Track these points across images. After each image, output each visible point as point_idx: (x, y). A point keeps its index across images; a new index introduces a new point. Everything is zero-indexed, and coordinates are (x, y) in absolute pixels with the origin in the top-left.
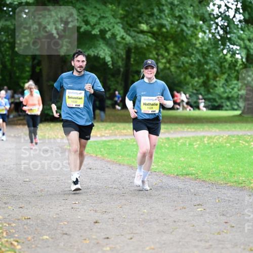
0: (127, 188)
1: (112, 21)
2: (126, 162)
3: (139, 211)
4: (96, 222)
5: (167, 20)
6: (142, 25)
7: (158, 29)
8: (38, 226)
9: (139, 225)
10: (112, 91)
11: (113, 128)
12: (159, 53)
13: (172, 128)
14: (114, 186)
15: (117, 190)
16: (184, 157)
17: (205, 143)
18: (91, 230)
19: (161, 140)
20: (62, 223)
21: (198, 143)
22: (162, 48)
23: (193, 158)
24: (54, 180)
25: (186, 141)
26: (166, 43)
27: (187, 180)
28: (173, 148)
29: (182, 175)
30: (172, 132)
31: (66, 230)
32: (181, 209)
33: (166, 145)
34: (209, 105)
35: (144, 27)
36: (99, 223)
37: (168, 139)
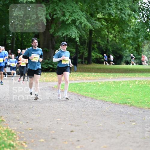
0: (90, 111)
1: (80, 14)
2: (89, 96)
3: (97, 125)
4: (72, 131)
5: (114, 11)
6: (99, 15)
7: (108, 17)
8: (37, 133)
9: (97, 133)
10: (81, 54)
11: (82, 75)
12: (109, 31)
13: (117, 76)
14: (83, 110)
15: (84, 113)
16: (124, 93)
17: (136, 85)
18: (69, 136)
19: (110, 83)
20: (52, 132)
21: (133, 84)
22: (111, 28)
23: (129, 94)
24: (47, 107)
25: (125, 83)
26: (113, 25)
27: (125, 106)
28: (117, 88)
29: (123, 103)
30: (117, 78)
31: (54, 136)
32: (122, 124)
33: (114, 85)
34: (139, 62)
35: (100, 16)
36: (73, 132)
37: (114, 82)
